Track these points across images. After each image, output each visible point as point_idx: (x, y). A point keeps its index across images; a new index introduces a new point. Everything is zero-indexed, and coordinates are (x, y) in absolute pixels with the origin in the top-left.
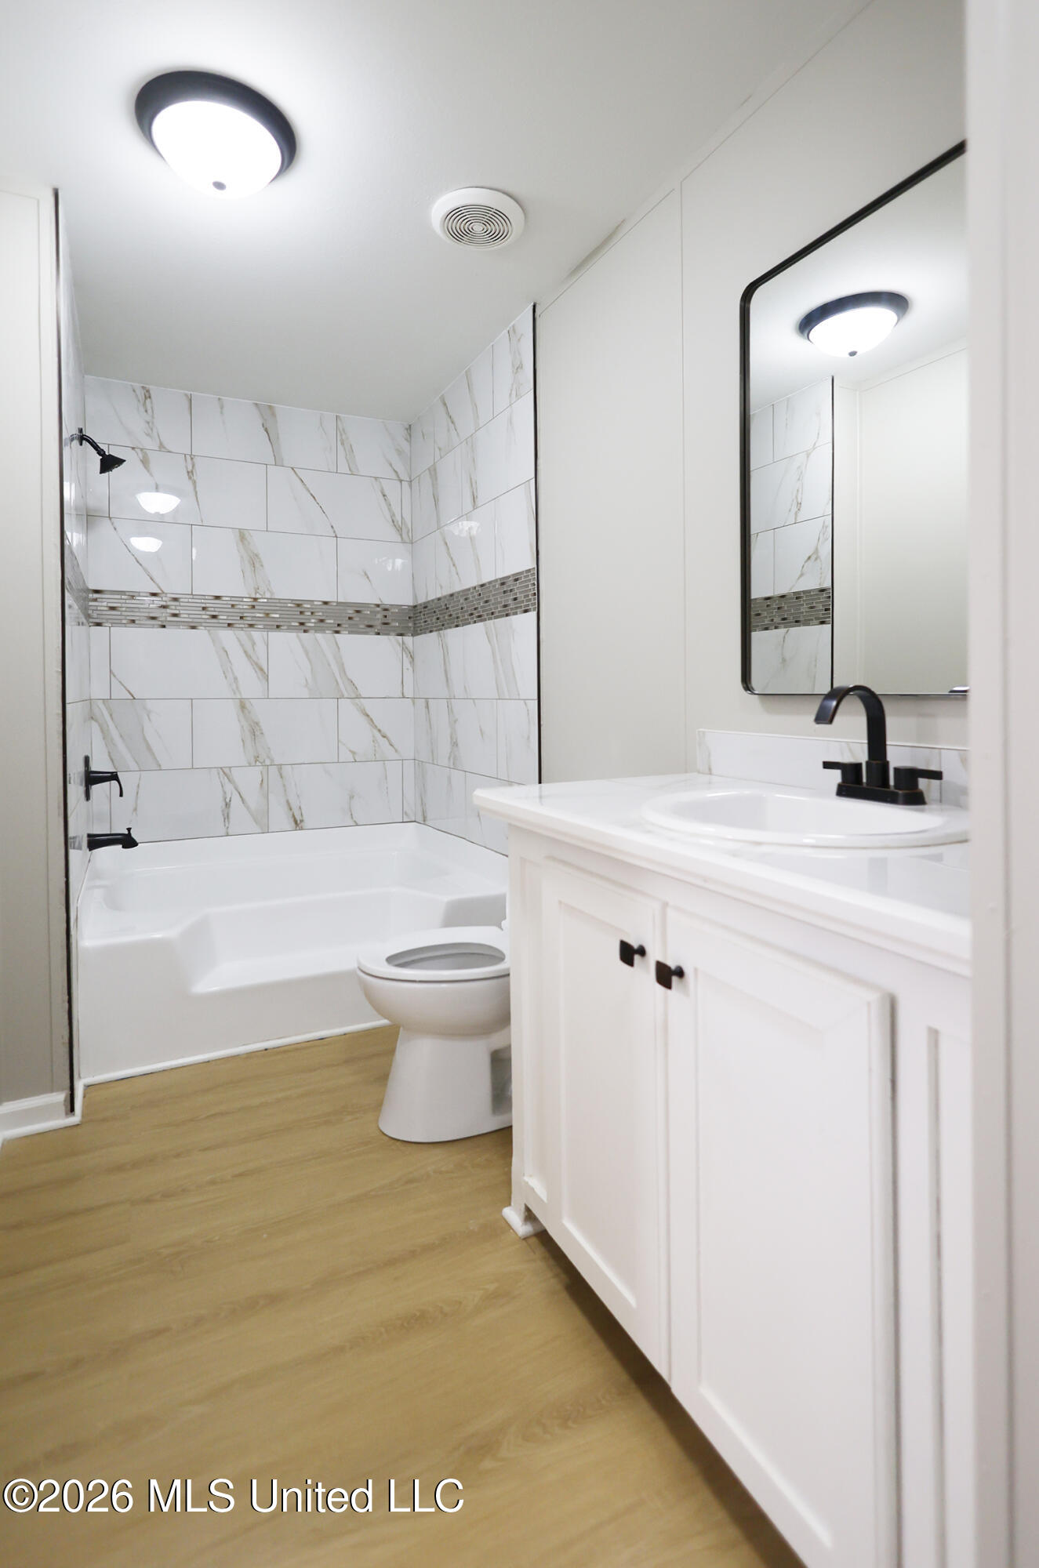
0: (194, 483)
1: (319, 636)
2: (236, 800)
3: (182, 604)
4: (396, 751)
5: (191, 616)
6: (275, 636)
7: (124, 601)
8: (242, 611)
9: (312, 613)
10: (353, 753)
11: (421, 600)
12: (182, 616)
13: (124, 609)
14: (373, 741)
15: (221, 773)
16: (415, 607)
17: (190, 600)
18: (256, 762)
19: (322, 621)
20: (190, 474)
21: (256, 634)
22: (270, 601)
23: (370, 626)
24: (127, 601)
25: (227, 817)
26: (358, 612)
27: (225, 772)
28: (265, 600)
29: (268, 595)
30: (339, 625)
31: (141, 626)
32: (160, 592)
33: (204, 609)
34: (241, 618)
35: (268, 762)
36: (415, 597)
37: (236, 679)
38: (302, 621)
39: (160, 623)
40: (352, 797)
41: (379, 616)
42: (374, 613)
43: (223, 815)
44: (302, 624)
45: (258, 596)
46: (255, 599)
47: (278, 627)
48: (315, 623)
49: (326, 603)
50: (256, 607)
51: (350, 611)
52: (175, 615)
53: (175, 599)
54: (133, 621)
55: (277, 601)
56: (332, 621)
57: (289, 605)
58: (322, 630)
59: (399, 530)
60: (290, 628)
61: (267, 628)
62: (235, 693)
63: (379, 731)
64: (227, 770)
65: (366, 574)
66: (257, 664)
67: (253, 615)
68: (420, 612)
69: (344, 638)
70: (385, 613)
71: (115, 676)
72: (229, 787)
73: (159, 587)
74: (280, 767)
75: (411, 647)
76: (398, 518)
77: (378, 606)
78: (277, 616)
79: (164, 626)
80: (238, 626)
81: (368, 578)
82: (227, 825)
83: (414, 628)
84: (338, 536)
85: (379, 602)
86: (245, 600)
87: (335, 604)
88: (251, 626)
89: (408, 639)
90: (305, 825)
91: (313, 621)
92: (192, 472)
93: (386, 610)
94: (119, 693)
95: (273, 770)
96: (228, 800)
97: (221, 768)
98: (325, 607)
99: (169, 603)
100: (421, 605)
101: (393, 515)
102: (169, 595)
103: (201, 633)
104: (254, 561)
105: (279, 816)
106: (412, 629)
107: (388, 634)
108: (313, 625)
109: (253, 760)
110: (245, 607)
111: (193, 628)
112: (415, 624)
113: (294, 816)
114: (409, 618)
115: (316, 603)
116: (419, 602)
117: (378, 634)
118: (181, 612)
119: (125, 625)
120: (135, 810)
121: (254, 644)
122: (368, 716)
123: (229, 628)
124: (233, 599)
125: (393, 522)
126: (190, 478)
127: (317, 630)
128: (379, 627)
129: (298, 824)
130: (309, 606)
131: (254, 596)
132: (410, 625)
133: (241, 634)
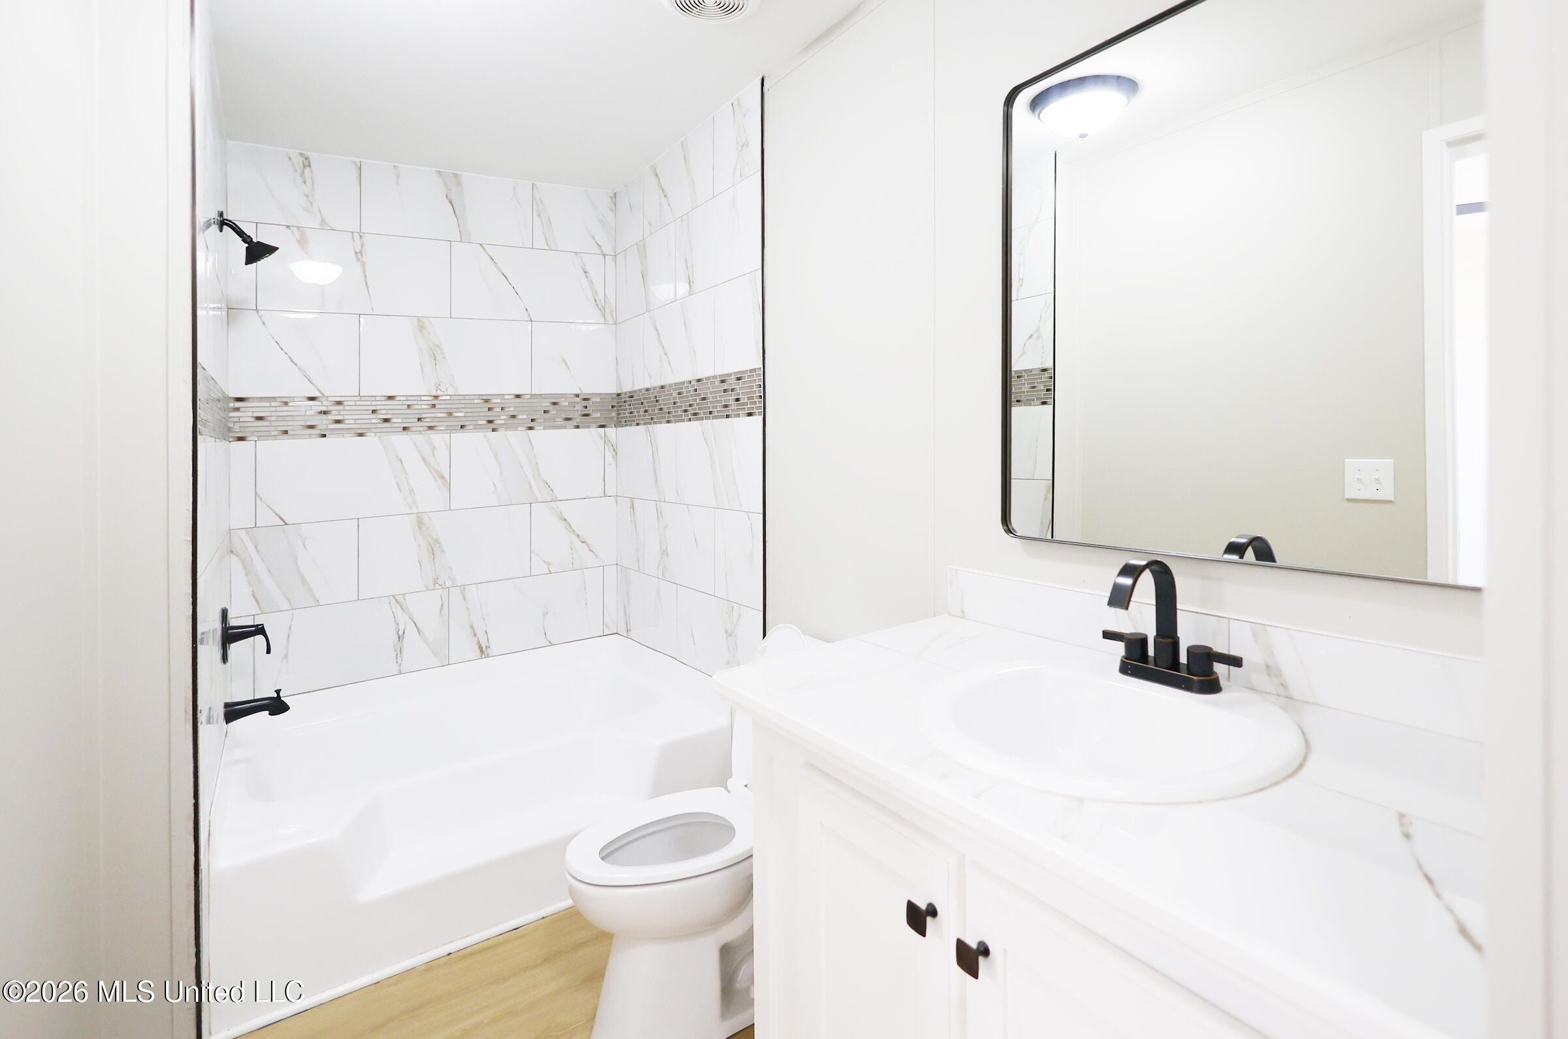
0: (364, 265)
1: (510, 434)
2: (411, 630)
3: (347, 408)
4: (596, 556)
5: (358, 422)
6: (459, 437)
7: (274, 409)
8: (420, 411)
9: (502, 409)
10: (548, 564)
11: (627, 388)
12: (347, 422)
13: (273, 419)
14: (571, 548)
15: (393, 601)
16: (619, 395)
17: (358, 403)
18: (434, 585)
19: (513, 417)
20: (359, 254)
21: (437, 438)
22: (452, 398)
23: (568, 419)
24: (278, 409)
25: (399, 652)
26: (555, 404)
27: (398, 601)
28: (448, 398)
29: (451, 392)
30: (532, 420)
31: (295, 437)
32: (321, 395)
33: (374, 412)
34: (419, 419)
35: (448, 584)
36: (619, 384)
37: (411, 491)
38: (491, 419)
39: (319, 432)
40: (545, 614)
41: (579, 407)
42: (573, 404)
43: (395, 650)
44: (490, 422)
45: (439, 393)
46: (436, 397)
47: (462, 427)
48: (505, 420)
49: (518, 396)
50: (437, 406)
51: (546, 404)
52: (338, 422)
53: (339, 403)
54: (286, 432)
55: (462, 397)
56: (525, 417)
57: (476, 401)
58: (514, 428)
59: (602, 310)
60: (477, 427)
61: (450, 429)
62: (410, 508)
63: (578, 536)
64: (400, 598)
65: (564, 361)
66: (437, 472)
67: (434, 415)
68: (625, 402)
69: (538, 434)
70: (585, 403)
71: (261, 499)
72: (402, 618)
73: (319, 390)
74: (463, 588)
75: (614, 441)
76: (601, 296)
77: (577, 396)
78: (462, 414)
79: (324, 436)
80: (414, 429)
81: (567, 364)
82: (399, 662)
83: (618, 418)
84: (533, 320)
85: (578, 392)
86: (423, 398)
87: (529, 397)
88: (431, 428)
89: (611, 431)
90: (494, 650)
91: (503, 417)
92: (361, 252)
93: (585, 399)
94: (266, 518)
95: (455, 593)
96: (401, 633)
97: (393, 596)
98: (518, 400)
99: (330, 408)
100: (626, 393)
101: (595, 294)
102: (330, 399)
103: (370, 440)
104: (435, 354)
105: (463, 645)
106: (615, 419)
107: (588, 427)
108: (503, 422)
109: (431, 583)
110: (423, 407)
111: (361, 435)
112: (618, 414)
113: (479, 642)
114: (613, 407)
115: (506, 397)
116: (624, 390)
117: (578, 427)
118: (346, 417)
119: (275, 437)
120: (286, 656)
121: (434, 448)
122: (565, 520)
123: (405, 432)
124: (409, 398)
125: (596, 301)
126: (358, 260)
127: (507, 427)
128: (578, 419)
129: (483, 651)
130: (499, 401)
131: (434, 394)
132: (614, 414)
133: (419, 438)
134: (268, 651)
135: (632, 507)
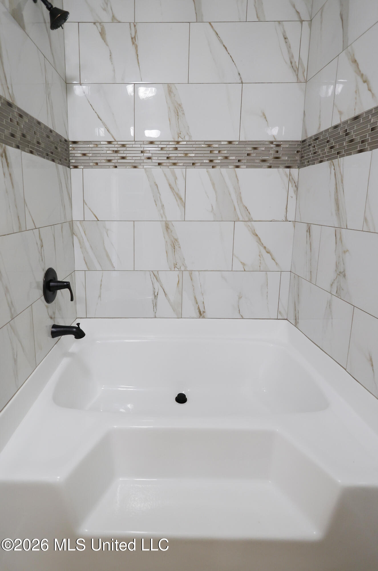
0: (136, 47)
1: (224, 170)
2: (161, 293)
3: (128, 149)
4: (277, 264)
5: (134, 158)
6: (192, 172)
7: (91, 149)
8: (168, 152)
9: (219, 151)
10: (243, 264)
11: (312, 132)
12: (128, 158)
13: (91, 155)
14: (260, 256)
15: (152, 275)
16: (304, 141)
17: (134, 146)
18: (175, 268)
19: (226, 158)
20: (133, 39)
21: (178, 171)
22: (188, 143)
23: (264, 161)
24: (93, 149)
25: (155, 305)
26: (255, 148)
27: (155, 275)
28: (185, 143)
29: (187, 139)
30: (239, 161)
31: (102, 167)
32: (114, 140)
33: (142, 152)
34: (168, 158)
35: (183, 268)
36: (305, 131)
37: (163, 206)
38: (211, 159)
39: (114, 164)
40: (240, 298)
41: (272, 152)
42: (268, 149)
43: (153, 304)
44: (211, 161)
45: (180, 139)
46: (178, 142)
47: (193, 164)
48: (221, 160)
49: (230, 142)
50: (179, 149)
51: (249, 149)
52: (123, 158)
53: (123, 146)
54: (97, 164)
55: (194, 143)
56: (234, 158)
57: (202, 146)
58: (225, 166)
59: (295, 70)
60: (202, 165)
61: (186, 166)
62: (162, 217)
63: (265, 248)
64: (156, 273)
65: (264, 115)
66: (177, 194)
67: (176, 155)
68: (309, 145)
69: (243, 172)
70: (277, 149)
71: (86, 204)
72: (157, 285)
73: (113, 137)
74: (191, 272)
75: (296, 179)
76: (296, 59)
77: (272, 142)
78: (193, 155)
79: (116, 167)
80: (165, 164)
81: (265, 118)
82: (155, 311)
83: (301, 161)
84: (243, 82)
85: (272, 139)
86: (171, 143)
87: (237, 143)
88: (174, 164)
89: (295, 171)
90: (208, 314)
91: (219, 158)
92: (135, 37)
93: (278, 146)
94: (90, 217)
95: (186, 274)
96: (156, 294)
97: (152, 271)
98: (230, 146)
99: (119, 149)
100: (311, 138)
101: (292, 57)
102: (119, 143)
103: (140, 172)
104: (178, 111)
105: (189, 308)
106: (299, 162)
107: (278, 167)
108: (219, 161)
109: (173, 267)
110: (170, 149)
111: (135, 167)
112: (302, 157)
113: (199, 308)
114: (298, 152)
115: (222, 143)
116: (309, 135)
117: (270, 167)
118: (128, 155)
119: (92, 167)
120: (100, 296)
121: (176, 178)
122: (257, 235)
123: (159, 167)
124: (162, 143)
125: (291, 63)
126: (133, 43)
127: (222, 165)
128: (271, 161)
129: (201, 314)
130: (217, 146)
131: (177, 140)
132: (298, 158)
133: (167, 170)
134: (72, 299)
135: (309, 230)
